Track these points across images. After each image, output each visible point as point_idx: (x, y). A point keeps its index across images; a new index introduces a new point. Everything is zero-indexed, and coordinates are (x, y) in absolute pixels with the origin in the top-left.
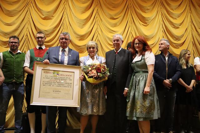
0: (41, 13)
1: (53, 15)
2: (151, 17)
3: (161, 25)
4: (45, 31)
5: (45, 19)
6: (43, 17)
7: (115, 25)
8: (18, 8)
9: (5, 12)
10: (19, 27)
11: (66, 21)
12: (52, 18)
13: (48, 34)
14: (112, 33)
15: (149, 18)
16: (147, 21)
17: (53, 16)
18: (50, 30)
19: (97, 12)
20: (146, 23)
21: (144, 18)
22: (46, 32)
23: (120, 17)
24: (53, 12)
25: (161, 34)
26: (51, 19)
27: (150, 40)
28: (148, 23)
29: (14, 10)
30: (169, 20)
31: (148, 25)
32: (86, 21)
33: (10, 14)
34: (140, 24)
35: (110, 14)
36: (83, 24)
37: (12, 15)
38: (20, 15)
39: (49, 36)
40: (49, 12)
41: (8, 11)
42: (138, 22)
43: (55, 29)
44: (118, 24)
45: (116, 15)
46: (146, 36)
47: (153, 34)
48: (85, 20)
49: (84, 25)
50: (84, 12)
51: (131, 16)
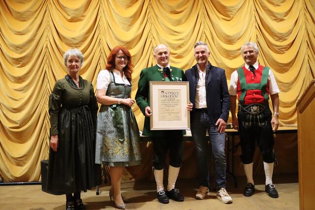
0: (66, 12)
1: (84, 15)
2: (237, 6)
3: (253, 18)
4: (73, 38)
5: (73, 20)
6: (69, 18)
7: (179, 23)
8: (32, 7)
9: (14, 16)
10: (35, 35)
11: (103, 22)
12: (82, 18)
13: (77, 44)
14: (174, 35)
15: (232, 7)
16: (230, 13)
17: (83, 16)
18: (80, 37)
19: (150, 4)
20: (228, 16)
21: (224, 7)
22: (73, 40)
23: (185, 9)
24: (83, 9)
25: (253, 32)
26: (81, 20)
27: (235, 43)
28: (231, 16)
29: (26, 12)
30: (266, 9)
31: (232, 18)
32: (132, 19)
33: (22, 17)
34: (218, 17)
35: (170, 6)
36: (129, 23)
37: (23, 19)
38: (36, 18)
39: (80, 47)
40: (76, 10)
41: (19, 13)
42: (215, 16)
43: (87, 35)
44: (183, 21)
45: (179, 7)
46: (229, 36)
47: (239, 33)
48: (131, 17)
49: (130, 25)
50: (129, 6)
51: (203, 6)
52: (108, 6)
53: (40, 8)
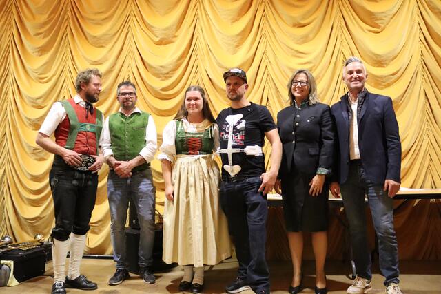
0: (152, 32)
1: (176, 34)
2: (390, 10)
3: (416, 27)
4: (161, 67)
5: (160, 43)
6: (157, 40)
7: (305, 40)
8: (111, 29)
9: (90, 41)
10: (114, 65)
11: (200, 44)
12: (174, 39)
13: (167, 73)
14: (299, 57)
15: (383, 13)
16: (377, 22)
17: (175, 37)
19: (264, 15)
20: (377, 26)
21: (370, 14)
22: (162, 69)
23: (315, 19)
24: (174, 27)
25: (416, 47)
26: (172, 42)
27: (387, 64)
28: (382, 26)
29: (105, 35)
30: (437, 11)
31: (384, 28)
32: (240, 37)
33: (98, 43)
34: (362, 28)
35: (291, 17)
36: (236, 44)
37: (101, 45)
38: (116, 42)
39: (171, 77)
40: (166, 29)
41: (95, 37)
42: (357, 27)
43: (180, 62)
44: (311, 36)
45: (304, 17)
46: (378, 55)
47: (394, 50)
48: (238, 35)
49: (237, 46)
50: (236, 20)
51: (340, 14)
52: (208, 20)
53: (120, 30)
